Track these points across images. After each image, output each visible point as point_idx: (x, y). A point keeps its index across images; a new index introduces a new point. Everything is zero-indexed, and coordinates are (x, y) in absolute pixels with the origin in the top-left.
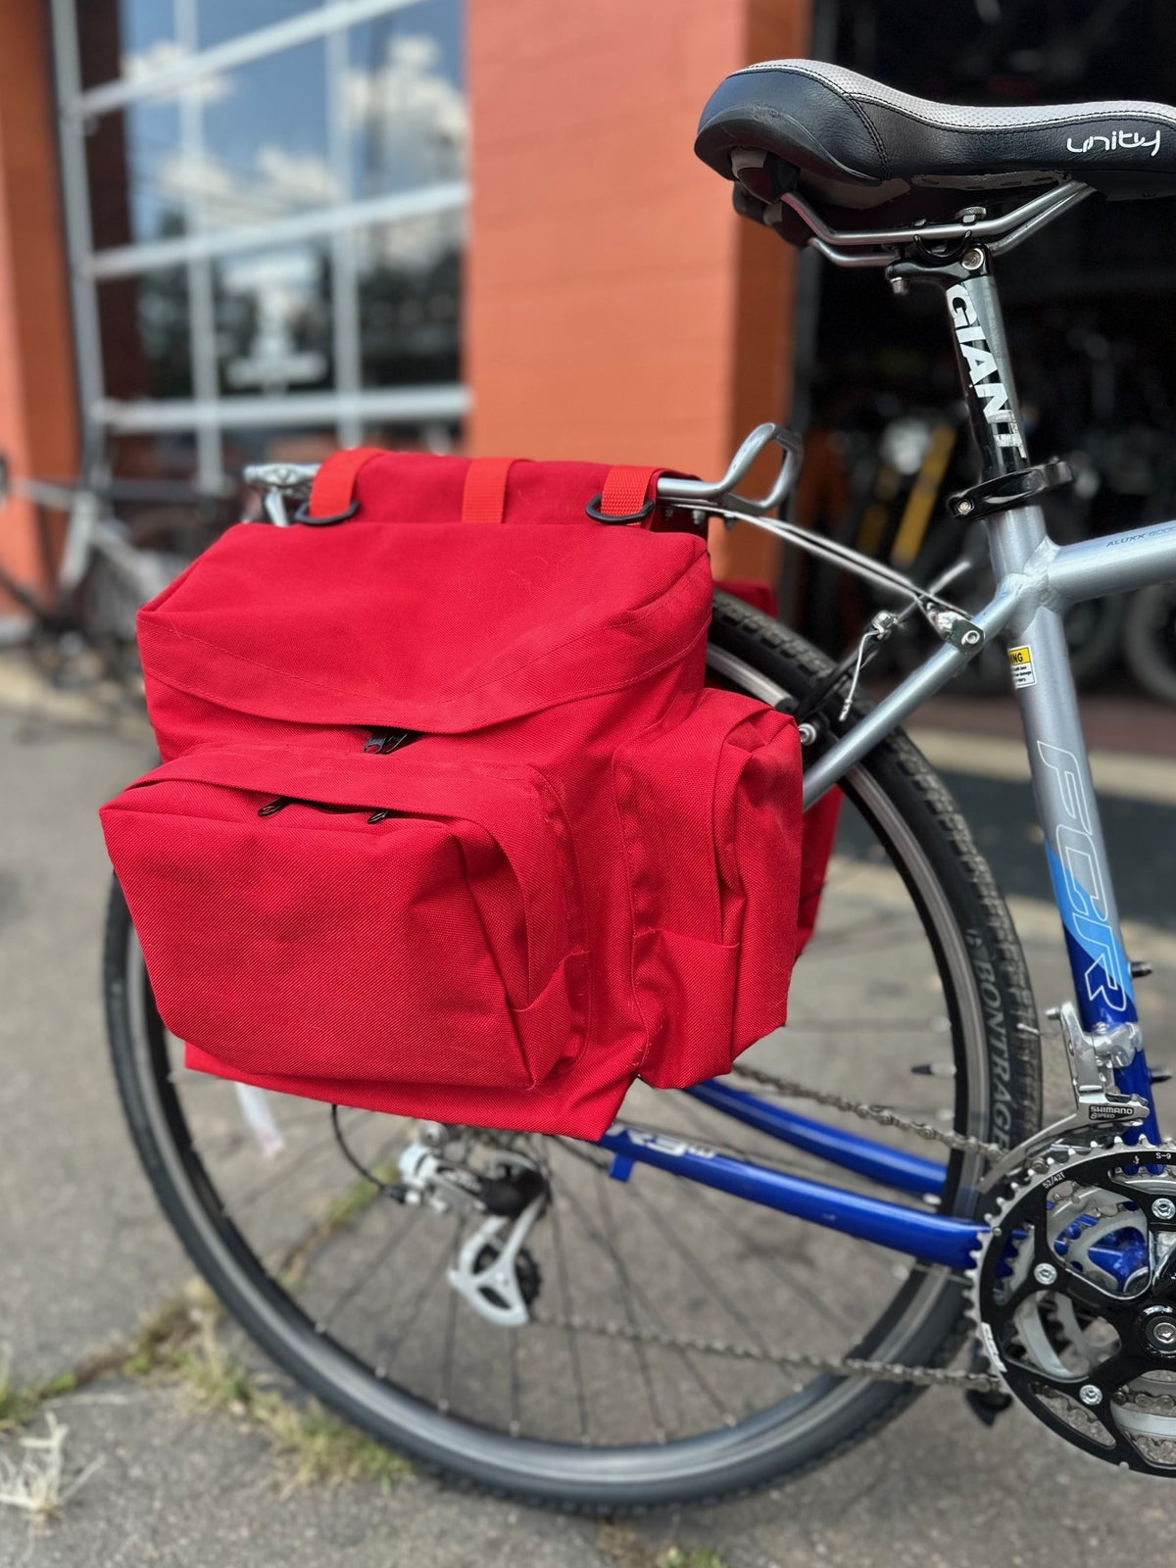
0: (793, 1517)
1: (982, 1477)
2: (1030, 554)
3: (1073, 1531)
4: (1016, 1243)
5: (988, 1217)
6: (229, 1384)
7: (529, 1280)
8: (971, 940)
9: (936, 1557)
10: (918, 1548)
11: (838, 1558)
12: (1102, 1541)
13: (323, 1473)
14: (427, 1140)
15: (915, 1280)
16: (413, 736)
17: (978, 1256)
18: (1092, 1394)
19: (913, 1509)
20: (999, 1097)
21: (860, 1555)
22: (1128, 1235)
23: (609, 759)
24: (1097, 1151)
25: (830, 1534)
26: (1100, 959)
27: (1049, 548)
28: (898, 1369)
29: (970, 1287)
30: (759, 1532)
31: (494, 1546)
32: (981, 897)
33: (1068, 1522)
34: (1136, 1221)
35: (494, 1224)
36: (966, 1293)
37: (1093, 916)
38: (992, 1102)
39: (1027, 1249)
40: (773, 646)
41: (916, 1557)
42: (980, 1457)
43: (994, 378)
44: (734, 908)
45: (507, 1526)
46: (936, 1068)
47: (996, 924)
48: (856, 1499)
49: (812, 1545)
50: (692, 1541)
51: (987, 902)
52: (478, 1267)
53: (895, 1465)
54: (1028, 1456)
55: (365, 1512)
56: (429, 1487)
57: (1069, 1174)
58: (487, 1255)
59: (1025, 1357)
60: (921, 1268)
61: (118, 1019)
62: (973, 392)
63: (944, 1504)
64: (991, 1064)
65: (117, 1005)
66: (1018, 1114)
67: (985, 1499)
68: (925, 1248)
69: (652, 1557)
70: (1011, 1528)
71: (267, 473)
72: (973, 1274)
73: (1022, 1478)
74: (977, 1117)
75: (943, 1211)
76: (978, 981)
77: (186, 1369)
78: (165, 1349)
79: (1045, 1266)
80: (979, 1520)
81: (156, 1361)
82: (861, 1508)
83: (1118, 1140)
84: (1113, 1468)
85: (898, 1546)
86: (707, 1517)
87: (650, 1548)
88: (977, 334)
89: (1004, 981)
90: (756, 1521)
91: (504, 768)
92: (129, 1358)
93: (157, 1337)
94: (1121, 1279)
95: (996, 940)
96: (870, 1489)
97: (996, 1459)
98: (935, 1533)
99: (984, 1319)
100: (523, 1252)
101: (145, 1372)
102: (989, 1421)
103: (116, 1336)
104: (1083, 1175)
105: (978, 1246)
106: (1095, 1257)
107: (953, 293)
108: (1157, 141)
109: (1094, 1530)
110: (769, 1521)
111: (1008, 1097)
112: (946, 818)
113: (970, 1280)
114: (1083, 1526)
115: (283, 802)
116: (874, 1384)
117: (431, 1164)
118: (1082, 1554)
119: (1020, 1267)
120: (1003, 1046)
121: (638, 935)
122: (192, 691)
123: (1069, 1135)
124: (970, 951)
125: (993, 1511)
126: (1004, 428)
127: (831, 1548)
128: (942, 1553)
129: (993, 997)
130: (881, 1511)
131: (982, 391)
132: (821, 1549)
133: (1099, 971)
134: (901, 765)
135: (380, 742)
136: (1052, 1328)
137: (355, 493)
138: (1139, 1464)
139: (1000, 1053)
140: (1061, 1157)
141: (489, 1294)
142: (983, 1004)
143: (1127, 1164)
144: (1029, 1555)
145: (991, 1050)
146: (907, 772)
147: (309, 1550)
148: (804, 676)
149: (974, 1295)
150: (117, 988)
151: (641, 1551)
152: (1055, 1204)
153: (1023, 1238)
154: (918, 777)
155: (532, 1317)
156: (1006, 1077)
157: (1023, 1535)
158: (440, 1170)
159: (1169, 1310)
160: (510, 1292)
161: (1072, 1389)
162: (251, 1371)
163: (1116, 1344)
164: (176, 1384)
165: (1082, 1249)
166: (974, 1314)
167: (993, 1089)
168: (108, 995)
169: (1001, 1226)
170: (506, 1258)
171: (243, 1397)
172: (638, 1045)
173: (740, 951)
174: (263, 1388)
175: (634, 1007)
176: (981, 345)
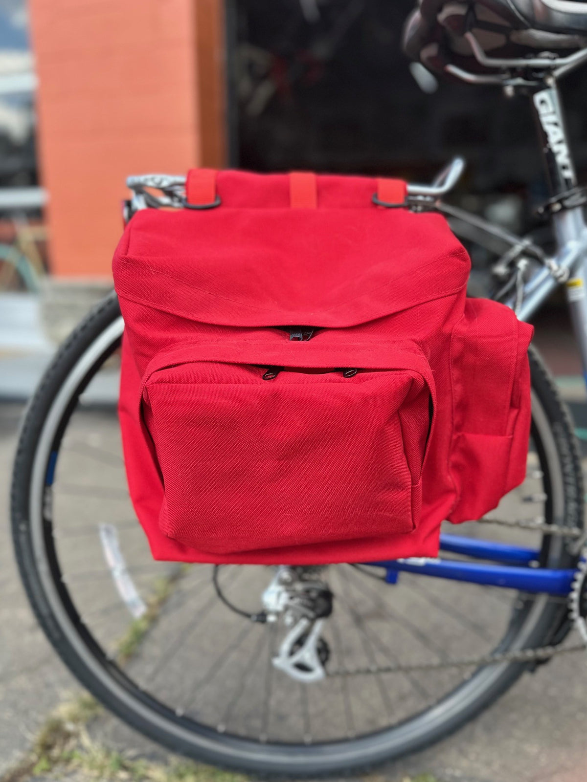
2: (579, 233)
6: (110, 762)
7: (323, 652)
14: (283, 583)
16: (315, 331)
17: (576, 585)
20: (569, 506)
23: (451, 334)
29: (573, 602)
36: (571, 606)
38: (566, 509)
43: (560, 142)
44: (513, 416)
46: (535, 497)
47: (566, 419)
52: (292, 653)
58: (300, 642)
61: (24, 546)
64: (565, 491)
65: (23, 539)
71: (146, 180)
72: (575, 595)
74: (558, 516)
77: (75, 762)
78: (55, 752)
81: (53, 762)
88: (552, 119)
89: (571, 447)
92: (33, 765)
93: (47, 747)
95: (567, 428)
99: (580, 616)
100: (320, 640)
101: (49, 770)
103: (18, 754)
105: (576, 581)
107: (538, 96)
111: (574, 505)
113: (573, 598)
115: (275, 369)
117: (285, 596)
121: (454, 437)
122: (166, 309)
126: (564, 167)
135: (300, 335)
137: (217, 191)
139: (570, 484)
141: (300, 666)
149: (575, 606)
150: (23, 527)
155: (327, 674)
156: (573, 496)
158: (292, 598)
160: (314, 662)
162: (121, 751)
164: (74, 772)
166: (575, 615)
167: (566, 503)
168: (16, 532)
170: (311, 642)
171: (125, 768)
172: (452, 500)
173: (512, 439)
174: (134, 759)
175: (450, 479)
176: (556, 124)
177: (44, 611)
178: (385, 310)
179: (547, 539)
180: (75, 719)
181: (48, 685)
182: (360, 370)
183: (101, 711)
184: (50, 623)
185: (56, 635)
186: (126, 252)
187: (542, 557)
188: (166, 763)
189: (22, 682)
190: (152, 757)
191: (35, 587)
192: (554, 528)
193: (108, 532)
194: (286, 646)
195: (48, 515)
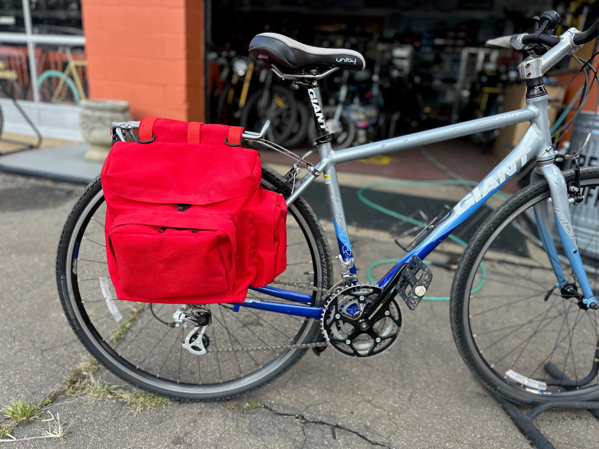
0: (274, 389)
1: (316, 369)
2: (328, 153)
3: (338, 377)
4: (331, 310)
5: (325, 305)
6: (104, 390)
7: (206, 342)
8: (318, 242)
9: (309, 390)
10: (305, 389)
11: (287, 396)
12: (345, 378)
13: (145, 407)
14: (182, 309)
15: (306, 323)
16: (189, 206)
17: (323, 315)
18: (348, 342)
19: (302, 380)
20: (324, 278)
21: (292, 394)
22: (354, 305)
23: (247, 211)
24: (348, 287)
25: (284, 391)
26: (346, 244)
27: (332, 152)
28: (304, 345)
29: (321, 322)
30: (267, 394)
31: (200, 414)
32: (320, 232)
33: (336, 375)
34: (356, 302)
35: (196, 329)
36: (321, 324)
37: (344, 235)
38: (323, 279)
39: (333, 311)
40: (269, 174)
41: (305, 391)
42: (314, 365)
43: (320, 112)
44: (276, 244)
45: (202, 408)
46: (310, 273)
47: (323, 238)
48: (288, 381)
49: (280, 394)
50: (251, 400)
51: (321, 233)
52: (191, 341)
53: (295, 371)
54: (325, 362)
55: (160, 414)
56: (177, 404)
57: (342, 293)
58: (195, 336)
59: (334, 336)
60: (307, 319)
62: (315, 115)
63: (309, 377)
64: (323, 270)
66: (329, 281)
67: (317, 374)
68: (307, 315)
69: (242, 406)
70: (324, 379)
72: (322, 319)
73: (324, 367)
74: (320, 283)
75: (312, 306)
76: (319, 251)
77: (87, 389)
79: (338, 315)
80: (317, 379)
81: (76, 389)
82: (289, 383)
83: (352, 284)
84: (353, 357)
85: (300, 389)
86: (253, 393)
87: (241, 405)
88: (316, 101)
89: (325, 251)
90: (265, 392)
91: (222, 214)
93: (73, 382)
94: (353, 315)
95: (323, 242)
96: (291, 378)
97: (318, 365)
98: (308, 385)
99: (325, 329)
100: (205, 335)
101: (73, 393)
102: (318, 355)
103: (58, 385)
104: (344, 293)
105: (323, 312)
106: (347, 311)
107: (310, 90)
108: (355, 61)
109: (342, 376)
110: (269, 391)
111: (326, 277)
112: (311, 214)
113: (321, 321)
114: (340, 375)
115: (164, 228)
116: (298, 349)
117: (183, 316)
118: (341, 381)
119: (332, 316)
120: (325, 266)
121: (252, 252)
122: (123, 196)
123: (341, 285)
124: (317, 244)
125: (320, 377)
126: (322, 124)
127: (284, 394)
128: (311, 389)
129: (323, 255)
130: (294, 383)
131: (317, 115)
132: (283, 394)
133: (345, 247)
134: (301, 202)
135: (181, 208)
136: (339, 329)
137: (153, 133)
138: (359, 355)
139: (324, 267)
140: (340, 290)
141: (194, 348)
142: (320, 257)
143: (354, 289)
144: (330, 385)
145: (322, 267)
146: (303, 204)
147: (148, 427)
148: (278, 181)
149: (322, 324)
151: (239, 406)
152: (339, 300)
153: (332, 309)
154: (305, 205)
155: (207, 352)
156: (326, 273)
157: (327, 380)
158: (186, 317)
159: (364, 320)
160: (201, 346)
161: (344, 342)
163: (353, 330)
164: (86, 394)
165: (344, 310)
166: (323, 328)
167: (323, 276)
169: (328, 307)
170: (200, 337)
171: (111, 393)
172: (252, 278)
173: (277, 253)
174: (116, 389)
175: (252, 269)
176: (317, 104)
177: (72, 317)
178: (219, 199)
179: (315, 293)
180: (87, 370)
181: (75, 353)
182: (199, 230)
183: (101, 366)
184: (75, 323)
185: (78, 328)
186: (106, 173)
187: (313, 300)
188: (131, 391)
189: (62, 350)
190: (125, 389)
191: (68, 305)
192: (318, 289)
193: (103, 280)
194: (188, 339)
195: (74, 272)
